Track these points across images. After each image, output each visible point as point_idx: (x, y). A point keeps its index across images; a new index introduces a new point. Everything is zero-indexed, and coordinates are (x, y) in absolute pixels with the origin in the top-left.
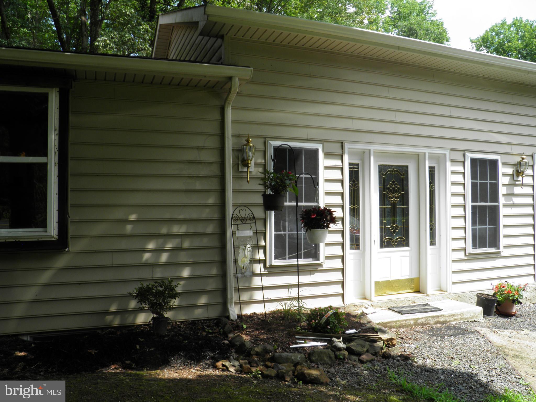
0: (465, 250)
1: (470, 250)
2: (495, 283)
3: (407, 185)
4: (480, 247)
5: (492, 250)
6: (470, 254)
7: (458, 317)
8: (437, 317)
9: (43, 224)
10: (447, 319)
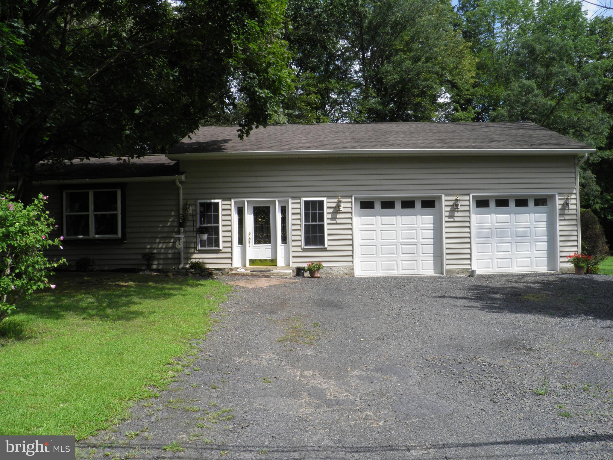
0: (301, 246)
1: (304, 246)
2: (308, 264)
3: (270, 215)
4: (312, 245)
5: (322, 247)
6: (304, 248)
7: (276, 275)
8: (263, 273)
9: (116, 233)
10: (269, 275)
